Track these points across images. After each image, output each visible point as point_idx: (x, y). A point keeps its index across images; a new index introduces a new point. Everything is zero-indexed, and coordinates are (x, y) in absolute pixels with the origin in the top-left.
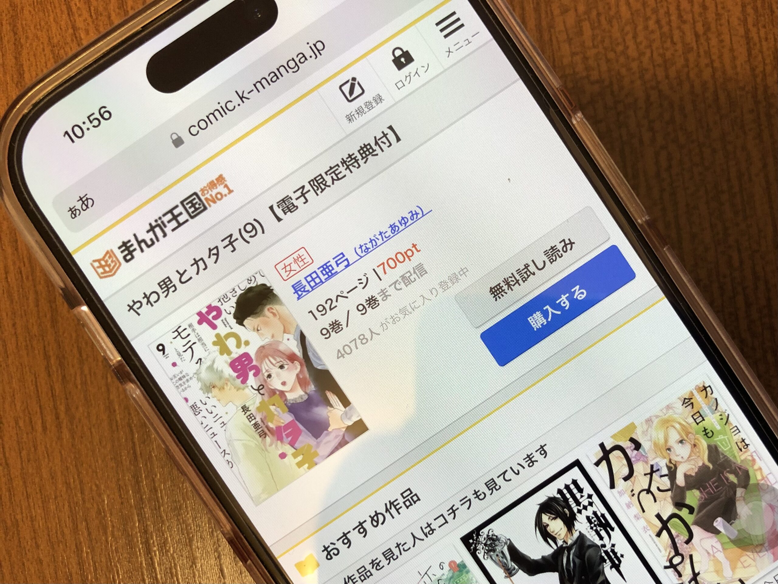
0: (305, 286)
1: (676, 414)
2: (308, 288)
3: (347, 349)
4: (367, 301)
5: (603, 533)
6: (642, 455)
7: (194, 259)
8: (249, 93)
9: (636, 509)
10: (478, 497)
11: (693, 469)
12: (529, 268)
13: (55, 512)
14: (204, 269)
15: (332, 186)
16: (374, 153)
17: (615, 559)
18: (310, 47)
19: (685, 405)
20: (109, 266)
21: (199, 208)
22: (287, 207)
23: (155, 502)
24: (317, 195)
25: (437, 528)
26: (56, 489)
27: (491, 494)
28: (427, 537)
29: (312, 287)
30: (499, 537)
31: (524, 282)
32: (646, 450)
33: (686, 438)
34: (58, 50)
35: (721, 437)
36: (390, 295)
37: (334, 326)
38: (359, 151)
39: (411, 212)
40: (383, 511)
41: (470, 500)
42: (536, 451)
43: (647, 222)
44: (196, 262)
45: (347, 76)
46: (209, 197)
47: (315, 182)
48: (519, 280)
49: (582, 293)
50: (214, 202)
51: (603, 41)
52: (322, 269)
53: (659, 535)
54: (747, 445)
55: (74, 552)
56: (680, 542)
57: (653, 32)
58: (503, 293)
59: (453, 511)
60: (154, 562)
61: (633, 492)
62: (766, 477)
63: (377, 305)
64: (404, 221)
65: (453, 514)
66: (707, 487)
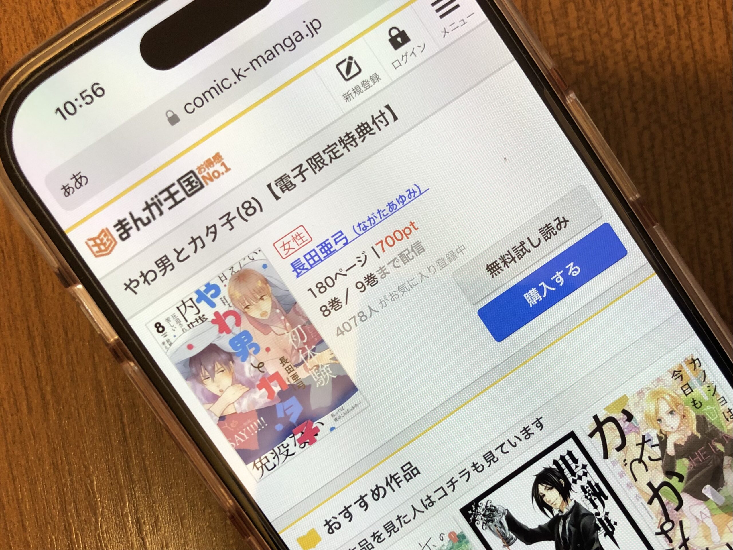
0: (304, 264)
1: (666, 386)
2: (307, 266)
3: (347, 327)
5: (597, 502)
6: (634, 426)
7: (192, 238)
8: (245, 71)
9: (629, 478)
10: (476, 469)
11: (682, 439)
12: (524, 245)
14: (202, 248)
15: (330, 164)
16: (371, 132)
17: (608, 527)
18: (307, 26)
19: (675, 378)
20: (104, 244)
21: (196, 186)
22: (285, 185)
24: (315, 173)
25: (437, 500)
27: (489, 466)
28: (427, 509)
29: (311, 265)
30: (497, 507)
31: (520, 259)
32: (638, 421)
33: (675, 409)
34: (38, 25)
35: (709, 408)
36: (389, 273)
37: (333, 304)
38: (356, 130)
39: (409, 190)
40: (384, 485)
41: (468, 472)
42: (533, 424)
43: (637, 200)
44: (194, 241)
45: (343, 55)
46: (206, 175)
47: (313, 160)
48: (514, 257)
49: (576, 270)
50: (212, 180)
51: (587, 23)
52: (320, 247)
53: (650, 502)
56: (670, 509)
57: (636, 14)
58: (499, 270)
59: (452, 483)
61: (626, 462)
63: (376, 282)
64: (402, 199)
65: (452, 486)
66: (696, 456)
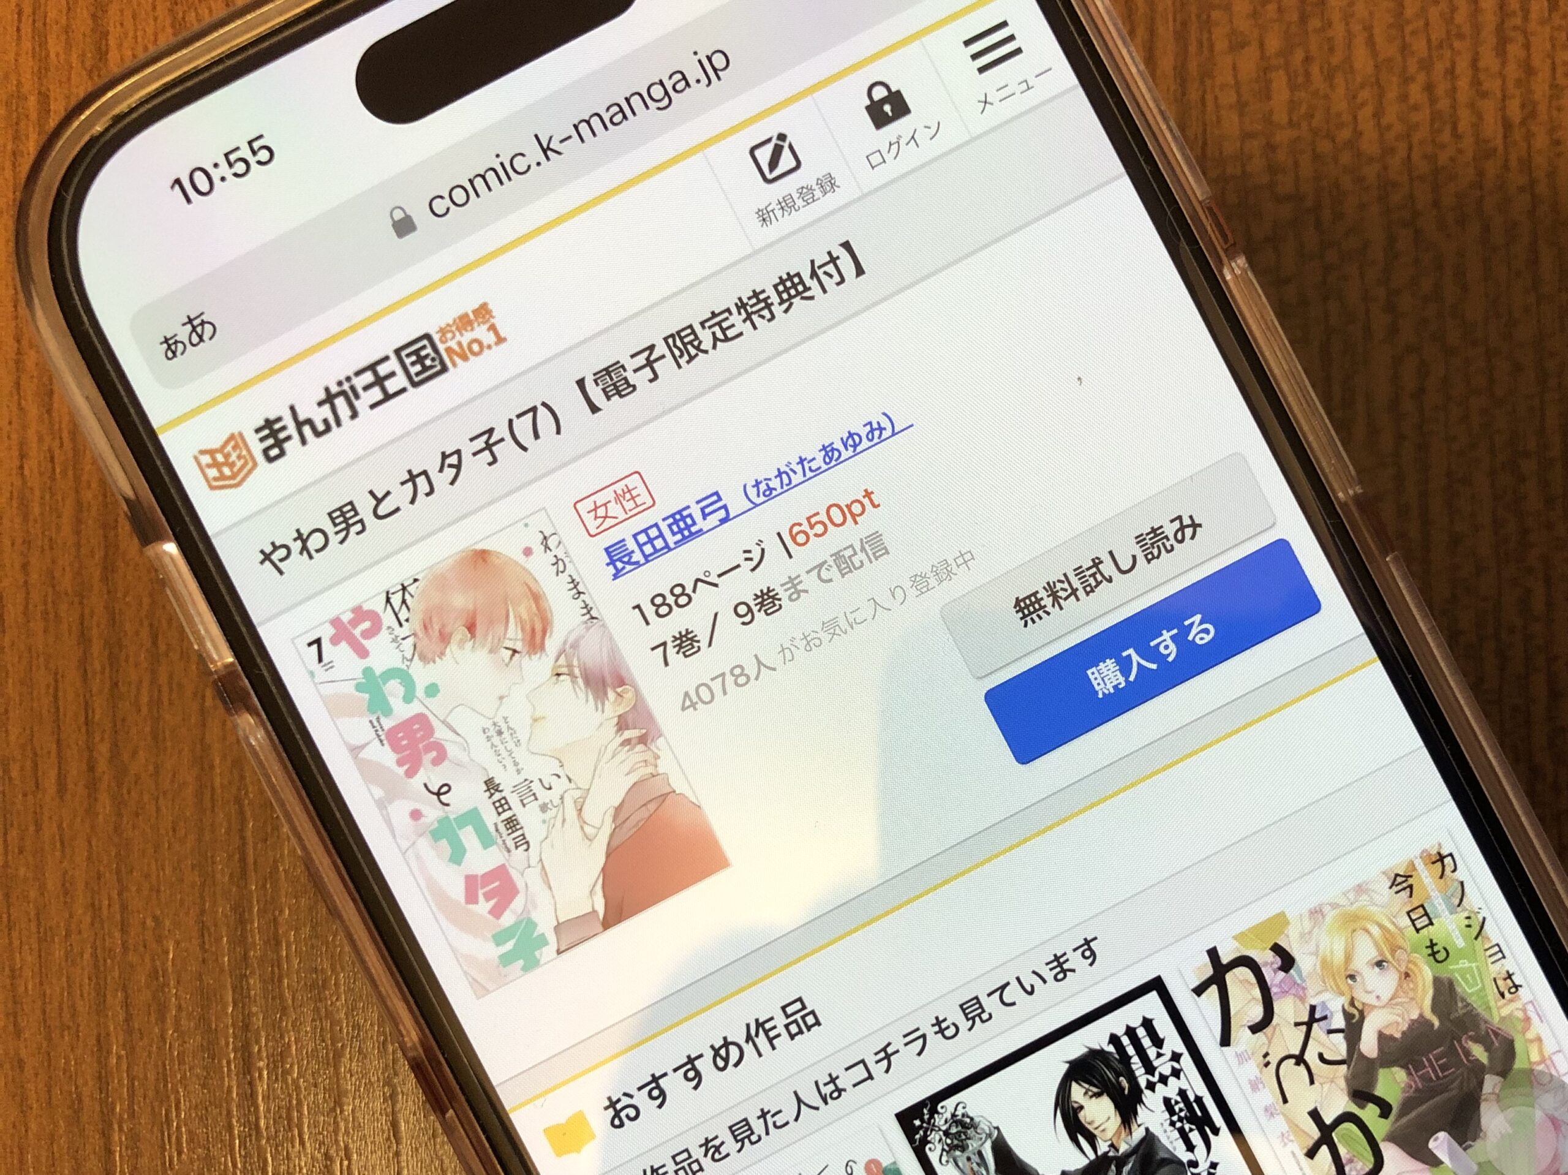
0: (633, 552)
2: (637, 557)
3: (705, 694)
4: (757, 597)
5: (1195, 1137)
6: (1295, 983)
7: (410, 472)
8: (562, 141)
9: (1270, 1094)
10: (941, 1031)
11: (1398, 1023)
12: (1100, 566)
13: (63, 963)
14: (427, 495)
15: (711, 351)
16: (806, 294)
18: (700, 61)
19: (1395, 889)
20: (232, 465)
21: (431, 367)
22: (614, 384)
23: (272, 966)
24: (679, 366)
25: (849, 1088)
26: (71, 916)
27: (970, 1029)
28: (826, 1103)
29: (646, 557)
30: (977, 1120)
31: (1087, 594)
32: (1304, 974)
33: (1389, 957)
35: (1464, 964)
36: (806, 591)
37: (682, 642)
38: (775, 287)
39: (870, 423)
40: (741, 1041)
41: (924, 1036)
42: (1075, 950)
43: (1356, 499)
44: (412, 478)
45: (768, 129)
46: (456, 347)
47: (677, 339)
48: (1077, 589)
49: (1207, 631)
50: (465, 358)
51: (1310, 116)
52: (671, 520)
53: (1311, 1153)
54: (1517, 987)
55: (92, 1052)
57: (1416, 108)
58: (1041, 613)
59: (886, 1055)
60: (257, 1092)
61: (1268, 1059)
62: (1550, 1058)
63: (777, 607)
64: (854, 440)
65: (885, 1062)
66: (1425, 1067)
